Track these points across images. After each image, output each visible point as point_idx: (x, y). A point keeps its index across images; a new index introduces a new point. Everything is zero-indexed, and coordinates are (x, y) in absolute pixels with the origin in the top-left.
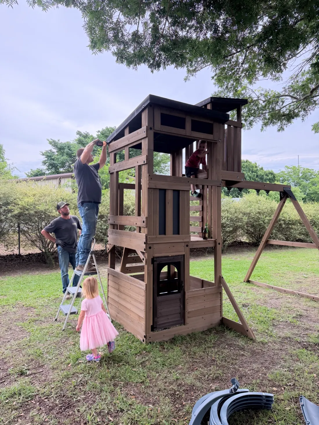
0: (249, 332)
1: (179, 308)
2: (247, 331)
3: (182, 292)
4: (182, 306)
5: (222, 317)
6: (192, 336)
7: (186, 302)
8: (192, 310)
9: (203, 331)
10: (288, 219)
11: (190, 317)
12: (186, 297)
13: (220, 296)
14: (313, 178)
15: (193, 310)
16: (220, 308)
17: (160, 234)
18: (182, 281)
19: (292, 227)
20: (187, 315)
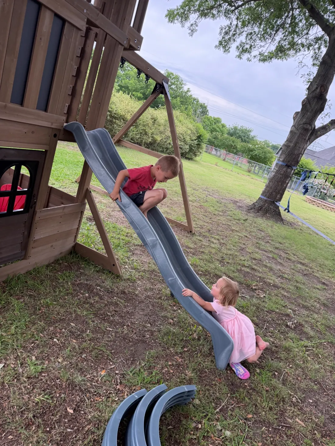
0: (117, 267)
1: (22, 235)
2: (114, 265)
3: (31, 211)
4: (26, 233)
5: (75, 243)
6: (34, 273)
7: (34, 226)
8: (40, 237)
9: (49, 264)
10: (114, 112)
11: (35, 248)
12: (37, 218)
13: (80, 216)
14: (129, 70)
15: (42, 237)
16: (76, 231)
17: (12, 102)
18: (35, 195)
19: (116, 122)
20: (31, 244)
